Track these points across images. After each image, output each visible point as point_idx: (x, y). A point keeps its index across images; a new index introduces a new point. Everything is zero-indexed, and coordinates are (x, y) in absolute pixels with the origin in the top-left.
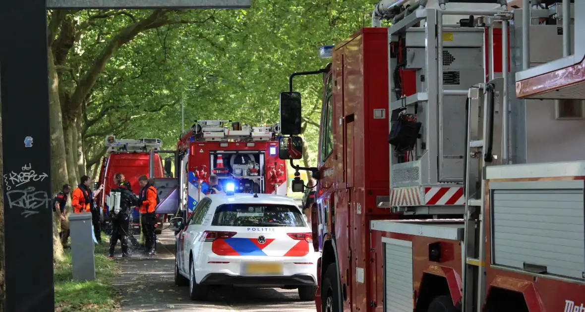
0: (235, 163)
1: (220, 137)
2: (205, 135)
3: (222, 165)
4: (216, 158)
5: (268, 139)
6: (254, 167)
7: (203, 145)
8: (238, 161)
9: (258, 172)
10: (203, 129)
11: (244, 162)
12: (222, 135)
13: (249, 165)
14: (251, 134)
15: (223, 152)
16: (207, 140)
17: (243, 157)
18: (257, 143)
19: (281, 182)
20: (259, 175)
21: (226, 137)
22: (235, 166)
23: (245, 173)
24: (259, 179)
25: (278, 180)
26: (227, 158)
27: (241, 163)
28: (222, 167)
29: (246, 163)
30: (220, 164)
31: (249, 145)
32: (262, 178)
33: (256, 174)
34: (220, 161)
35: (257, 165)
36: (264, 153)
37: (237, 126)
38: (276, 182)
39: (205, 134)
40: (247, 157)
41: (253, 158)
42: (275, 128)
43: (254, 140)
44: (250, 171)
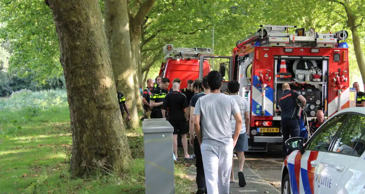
0: (298, 68)
1: (284, 42)
2: (271, 40)
3: (285, 70)
4: (279, 63)
5: (331, 46)
6: (317, 72)
7: (268, 49)
8: (301, 67)
9: (321, 78)
10: (268, 34)
11: (307, 67)
12: (287, 40)
13: (311, 71)
14: (316, 39)
15: (287, 57)
16: (272, 45)
17: (306, 63)
18: (320, 49)
19: (344, 88)
20: (322, 81)
21: (291, 42)
22: (297, 72)
23: (308, 79)
24: (321, 85)
25: (341, 86)
26: (290, 63)
27: (304, 69)
28: (285, 71)
29: (309, 69)
30: (283, 69)
31: (313, 51)
32: (324, 84)
33: (319, 80)
34: (283, 66)
35: (320, 71)
36: (327, 60)
37: (301, 32)
38: (339, 88)
39: (270, 38)
40: (309, 62)
41: (315, 65)
42: (340, 35)
43: (319, 46)
44: (313, 77)
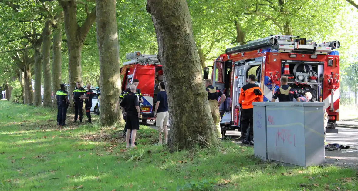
0: (297, 71)
1: (289, 49)
2: (280, 47)
3: (289, 72)
4: (284, 66)
5: (326, 53)
6: (314, 75)
7: (277, 55)
8: (300, 70)
9: (317, 79)
10: (278, 42)
11: (305, 71)
12: (292, 47)
13: (308, 74)
14: (315, 48)
15: (291, 61)
16: (280, 51)
17: (305, 67)
18: (318, 55)
19: (336, 88)
20: (317, 82)
21: (295, 49)
22: (297, 74)
23: (306, 80)
24: (316, 85)
25: (334, 86)
27: (303, 71)
28: (289, 73)
29: (307, 72)
30: (287, 71)
31: (313, 57)
32: (319, 84)
33: (315, 81)
34: (287, 69)
35: (315, 73)
36: (323, 64)
37: (303, 41)
38: (332, 88)
39: (279, 45)
40: (307, 66)
41: (311, 69)
42: (333, 45)
43: (316, 53)
44: (310, 79)
